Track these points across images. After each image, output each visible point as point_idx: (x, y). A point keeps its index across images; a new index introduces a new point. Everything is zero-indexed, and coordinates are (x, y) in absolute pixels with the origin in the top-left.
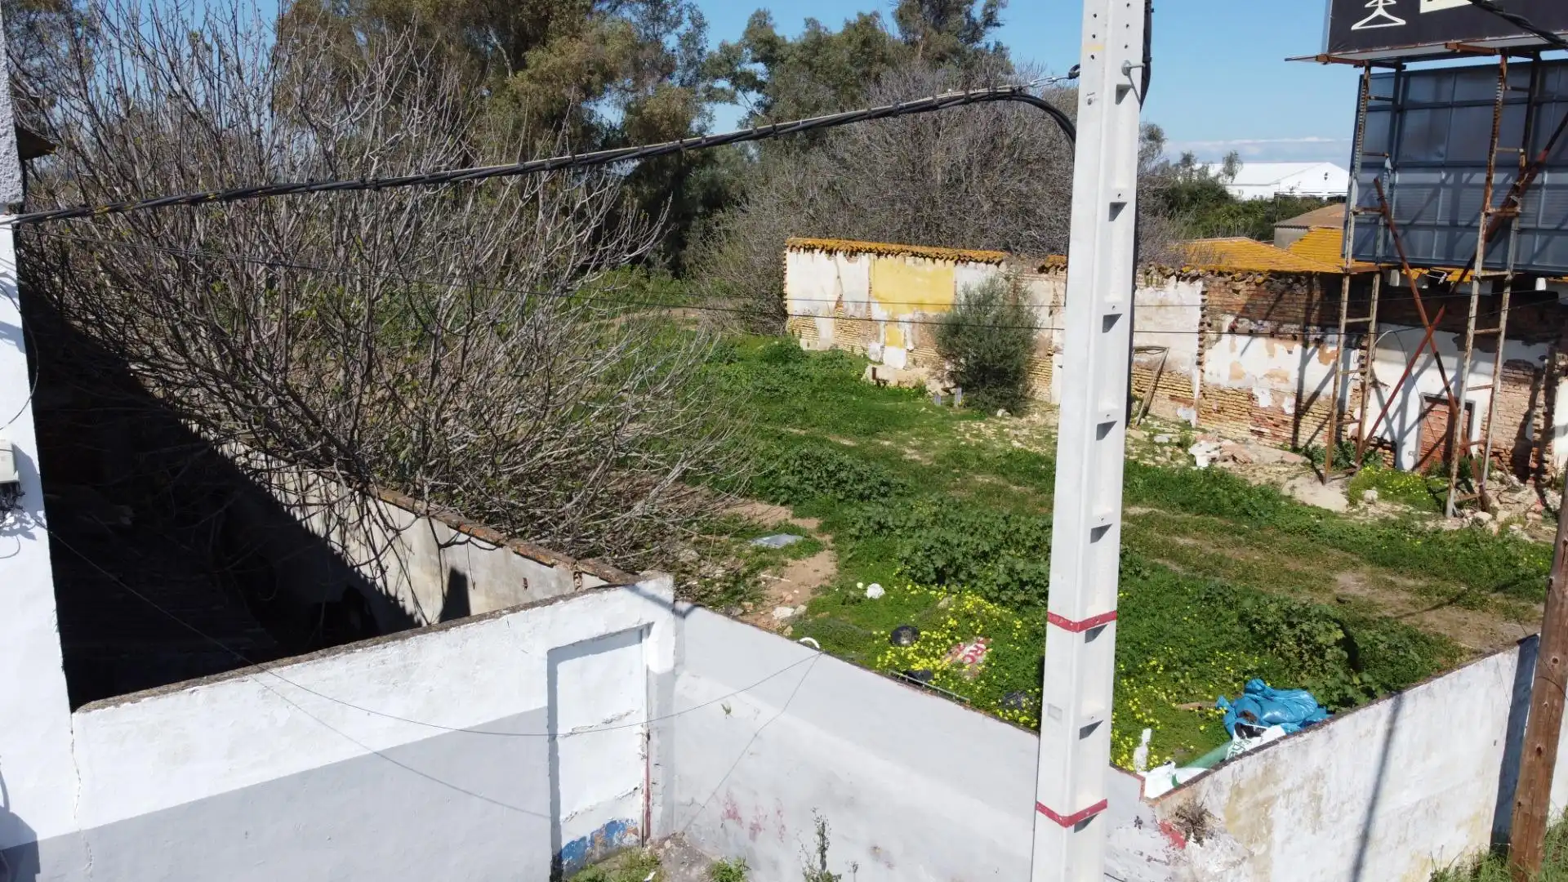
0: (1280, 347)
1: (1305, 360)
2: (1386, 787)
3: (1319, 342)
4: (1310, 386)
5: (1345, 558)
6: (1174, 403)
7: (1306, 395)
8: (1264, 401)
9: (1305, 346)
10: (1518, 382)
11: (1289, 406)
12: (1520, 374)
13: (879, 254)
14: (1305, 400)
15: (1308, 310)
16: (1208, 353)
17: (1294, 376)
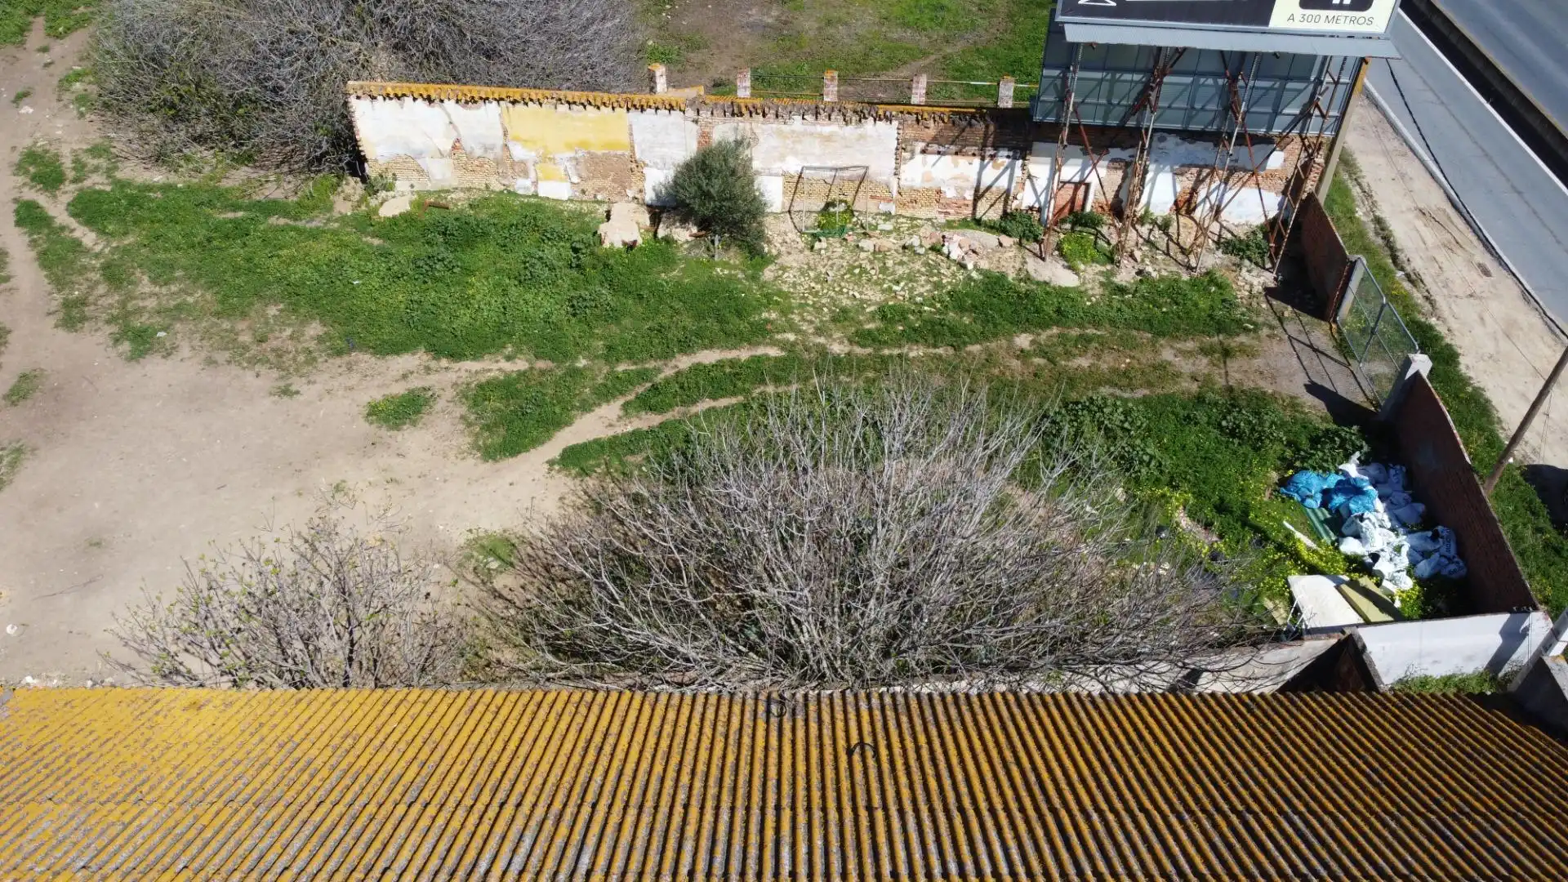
0: (962, 161)
1: (982, 168)
3: (992, 157)
4: (986, 182)
6: (875, 201)
7: (983, 188)
8: (950, 193)
9: (983, 159)
10: (1117, 169)
11: (969, 196)
12: (1117, 165)
14: (981, 191)
15: (986, 137)
16: (903, 167)
17: (974, 177)
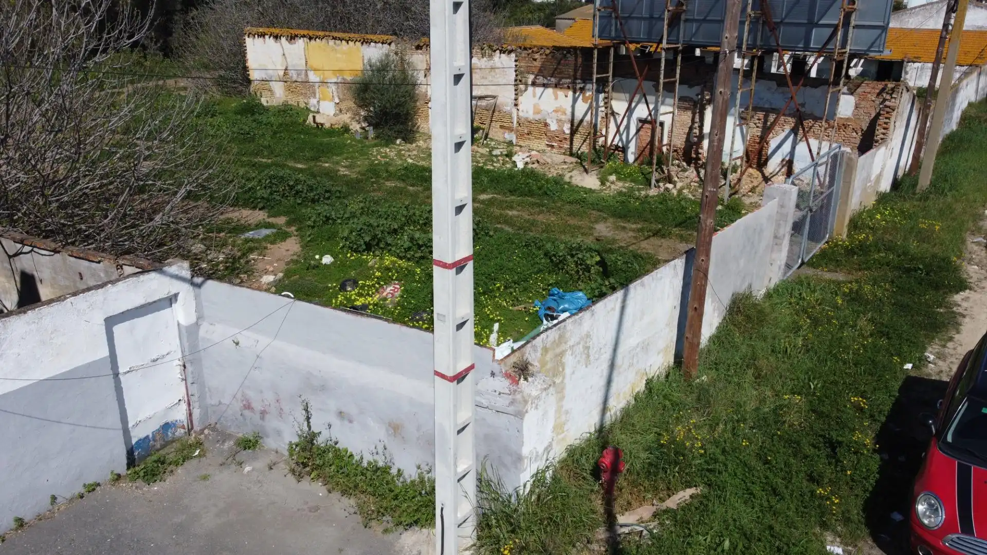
0: (561, 93)
1: (575, 100)
2: (622, 337)
3: (582, 90)
4: (579, 115)
5: (600, 215)
6: (502, 131)
7: (576, 122)
8: (553, 127)
9: (575, 92)
10: (686, 109)
11: (567, 129)
12: (686, 105)
13: (310, 39)
14: (576, 124)
15: (575, 71)
16: (520, 99)
17: (569, 110)
